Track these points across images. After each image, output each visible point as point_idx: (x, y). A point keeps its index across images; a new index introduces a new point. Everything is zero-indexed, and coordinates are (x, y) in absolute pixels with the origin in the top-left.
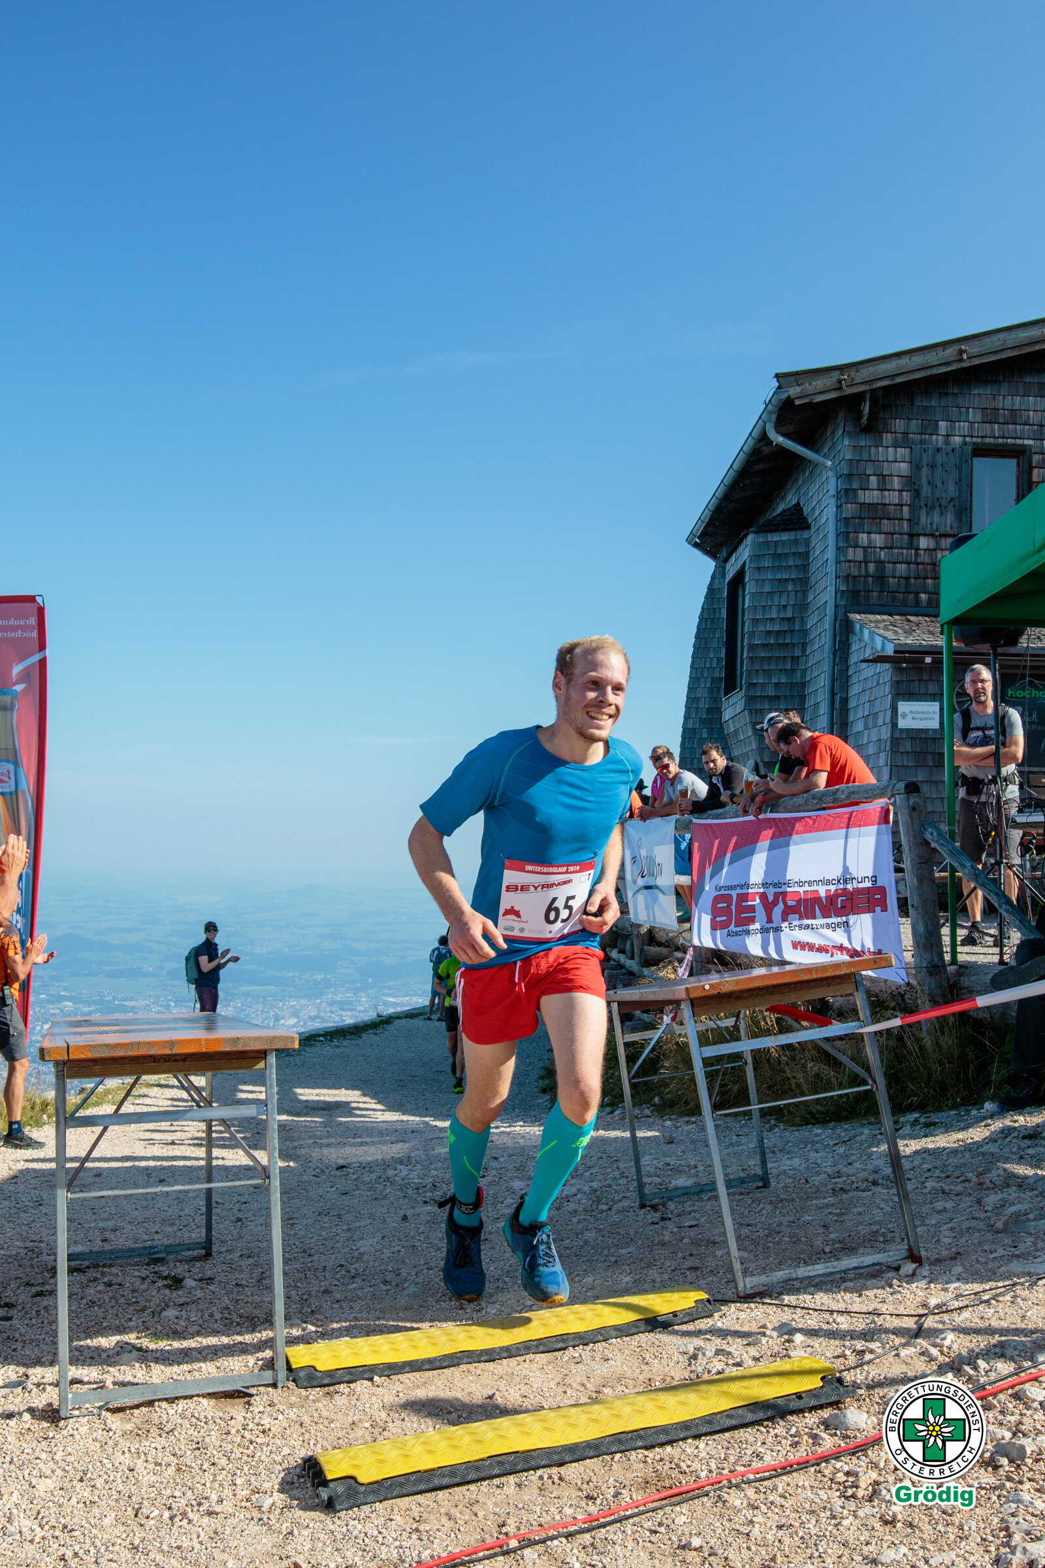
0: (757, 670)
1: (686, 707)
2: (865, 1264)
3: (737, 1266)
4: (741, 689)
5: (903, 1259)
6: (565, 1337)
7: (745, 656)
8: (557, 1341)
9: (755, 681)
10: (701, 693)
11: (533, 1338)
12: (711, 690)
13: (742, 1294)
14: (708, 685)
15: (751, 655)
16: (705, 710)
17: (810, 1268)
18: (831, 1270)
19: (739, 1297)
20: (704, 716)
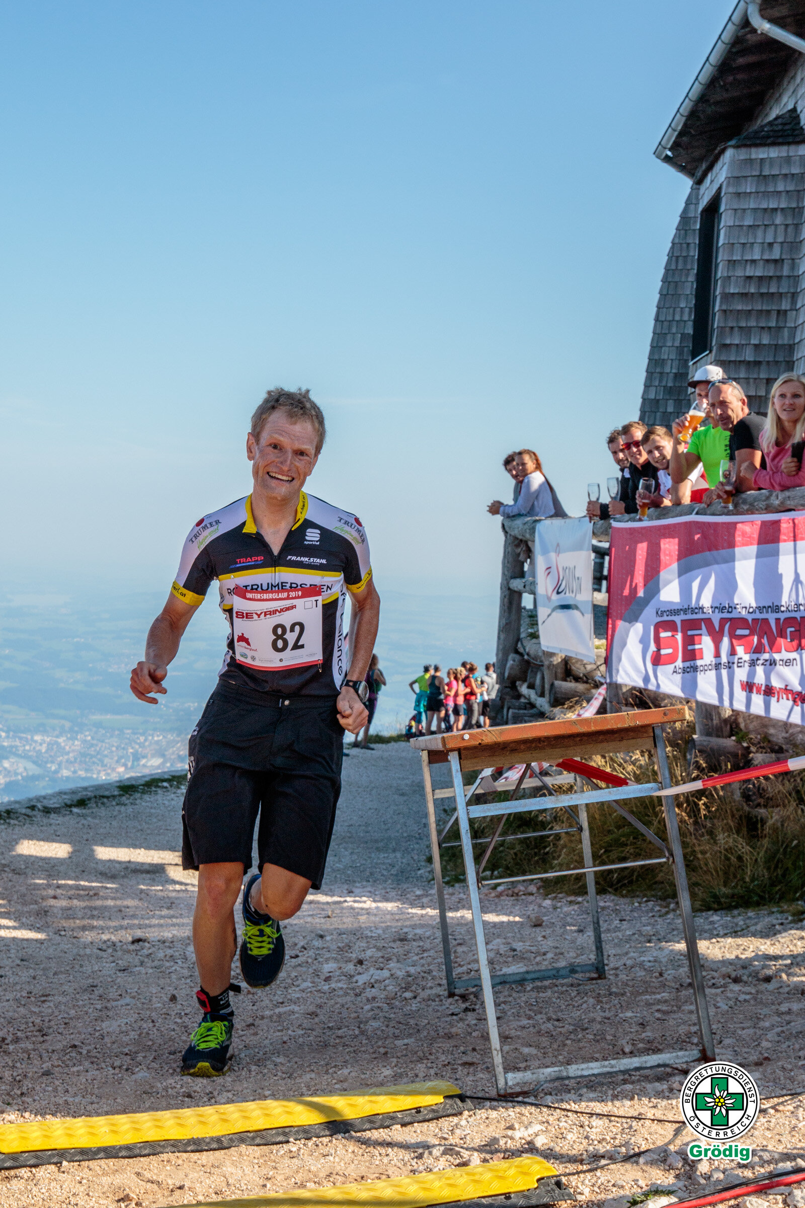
0: (732, 328)
1: (647, 371)
2: (648, 1065)
3: (498, 1059)
4: (711, 351)
5: (694, 1061)
6: (287, 1130)
7: (717, 308)
8: (278, 1134)
9: (728, 342)
10: (667, 354)
11: (251, 1129)
12: (680, 350)
13: (502, 1092)
14: (677, 344)
15: (724, 307)
16: (671, 375)
17: (584, 1066)
18: (608, 1069)
19: (499, 1095)
20: (670, 384)
